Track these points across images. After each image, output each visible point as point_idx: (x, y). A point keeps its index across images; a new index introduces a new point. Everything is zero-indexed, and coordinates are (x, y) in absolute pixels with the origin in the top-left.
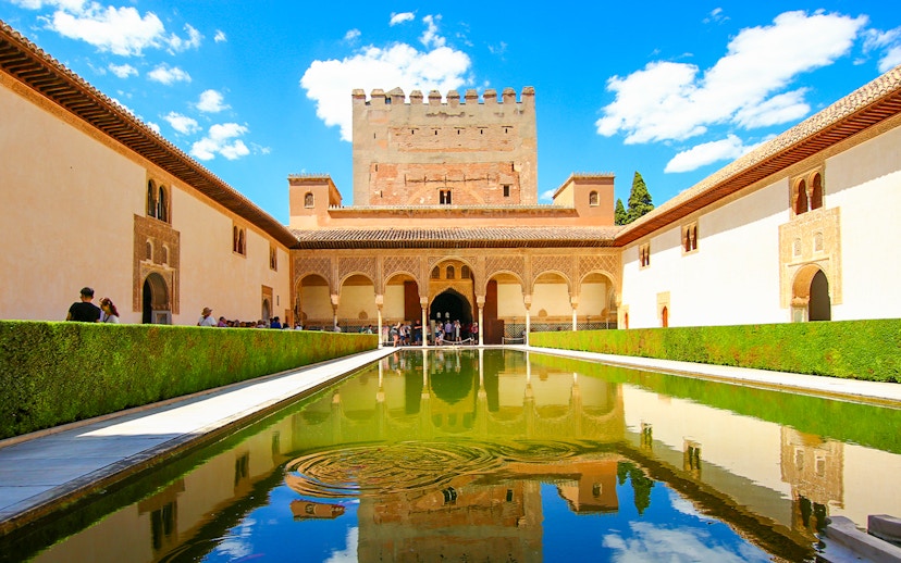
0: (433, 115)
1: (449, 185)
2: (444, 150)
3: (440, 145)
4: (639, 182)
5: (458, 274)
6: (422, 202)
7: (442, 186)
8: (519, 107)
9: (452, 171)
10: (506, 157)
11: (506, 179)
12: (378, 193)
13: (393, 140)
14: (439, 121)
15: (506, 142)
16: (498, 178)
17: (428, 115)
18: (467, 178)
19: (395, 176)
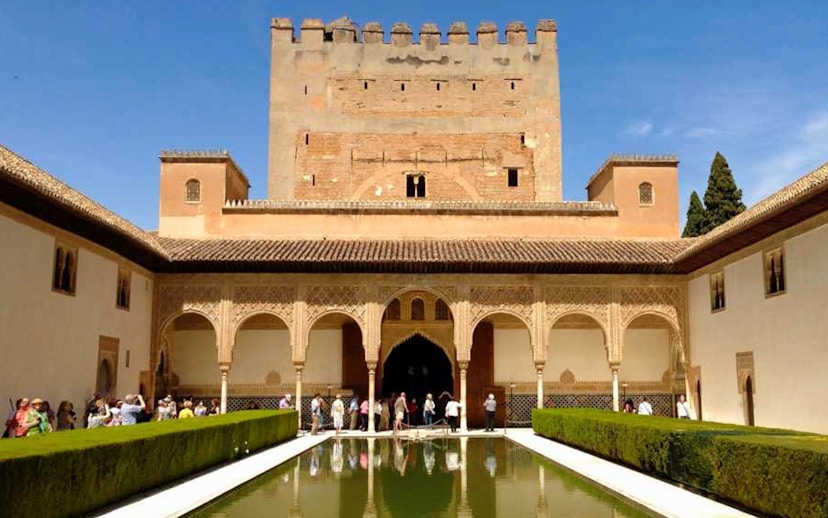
0: (397, 60)
1: (421, 168)
2: (414, 114)
3: (410, 107)
4: (720, 167)
5: (430, 312)
6: (378, 193)
7: (410, 169)
8: (532, 49)
9: (427, 146)
10: (513, 126)
11: (513, 160)
12: (308, 178)
13: (335, 97)
14: (408, 69)
15: (511, 103)
16: (500, 158)
17: (391, 60)
18: (450, 157)
19: (336, 152)
